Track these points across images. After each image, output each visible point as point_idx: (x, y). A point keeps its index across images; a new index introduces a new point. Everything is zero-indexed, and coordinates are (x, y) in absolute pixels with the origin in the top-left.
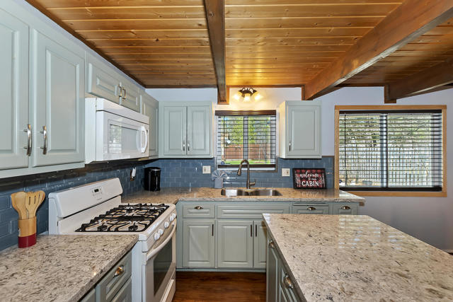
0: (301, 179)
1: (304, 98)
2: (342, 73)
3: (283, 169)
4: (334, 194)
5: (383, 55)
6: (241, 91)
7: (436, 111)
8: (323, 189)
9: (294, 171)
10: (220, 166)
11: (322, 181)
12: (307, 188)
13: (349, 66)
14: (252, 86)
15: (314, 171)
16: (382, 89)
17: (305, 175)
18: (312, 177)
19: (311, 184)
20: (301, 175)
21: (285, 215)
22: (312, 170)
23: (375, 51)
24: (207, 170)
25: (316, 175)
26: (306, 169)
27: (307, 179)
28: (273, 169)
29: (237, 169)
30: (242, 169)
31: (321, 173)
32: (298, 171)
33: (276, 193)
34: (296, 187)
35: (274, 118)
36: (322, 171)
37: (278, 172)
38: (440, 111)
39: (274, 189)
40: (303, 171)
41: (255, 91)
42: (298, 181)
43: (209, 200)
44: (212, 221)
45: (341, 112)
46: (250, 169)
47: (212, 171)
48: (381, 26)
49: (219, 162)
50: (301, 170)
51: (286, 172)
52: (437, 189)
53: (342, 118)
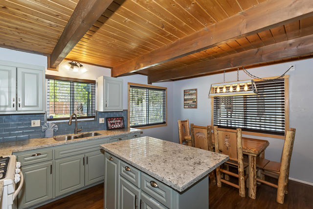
0: (111, 124)
1: (112, 76)
2: (136, 68)
3: (100, 119)
4: (127, 130)
5: (153, 65)
6: (70, 63)
7: (164, 90)
8: (123, 128)
9: (107, 119)
10: (49, 120)
11: (122, 124)
12: (115, 129)
13: (139, 66)
14: (79, 62)
15: (118, 119)
16: (147, 77)
17: (113, 122)
18: (117, 122)
19: (116, 126)
20: (111, 122)
21: (113, 143)
22: (117, 118)
23: (151, 63)
24: (36, 123)
25: (119, 121)
26: (114, 118)
27: (114, 124)
28: (93, 119)
29: (68, 121)
30: (72, 120)
31: (121, 120)
32: (109, 119)
33: (96, 134)
34: (109, 129)
35: (94, 86)
36: (122, 118)
37: (97, 120)
38: (165, 90)
39: (95, 132)
40: (112, 119)
41: (81, 66)
42: (109, 125)
43: (47, 146)
44: (50, 163)
45: (131, 86)
46: (78, 120)
47: (42, 124)
48: (153, 53)
49: (48, 116)
50: (111, 119)
51: (102, 121)
52: (164, 123)
53: (131, 89)
